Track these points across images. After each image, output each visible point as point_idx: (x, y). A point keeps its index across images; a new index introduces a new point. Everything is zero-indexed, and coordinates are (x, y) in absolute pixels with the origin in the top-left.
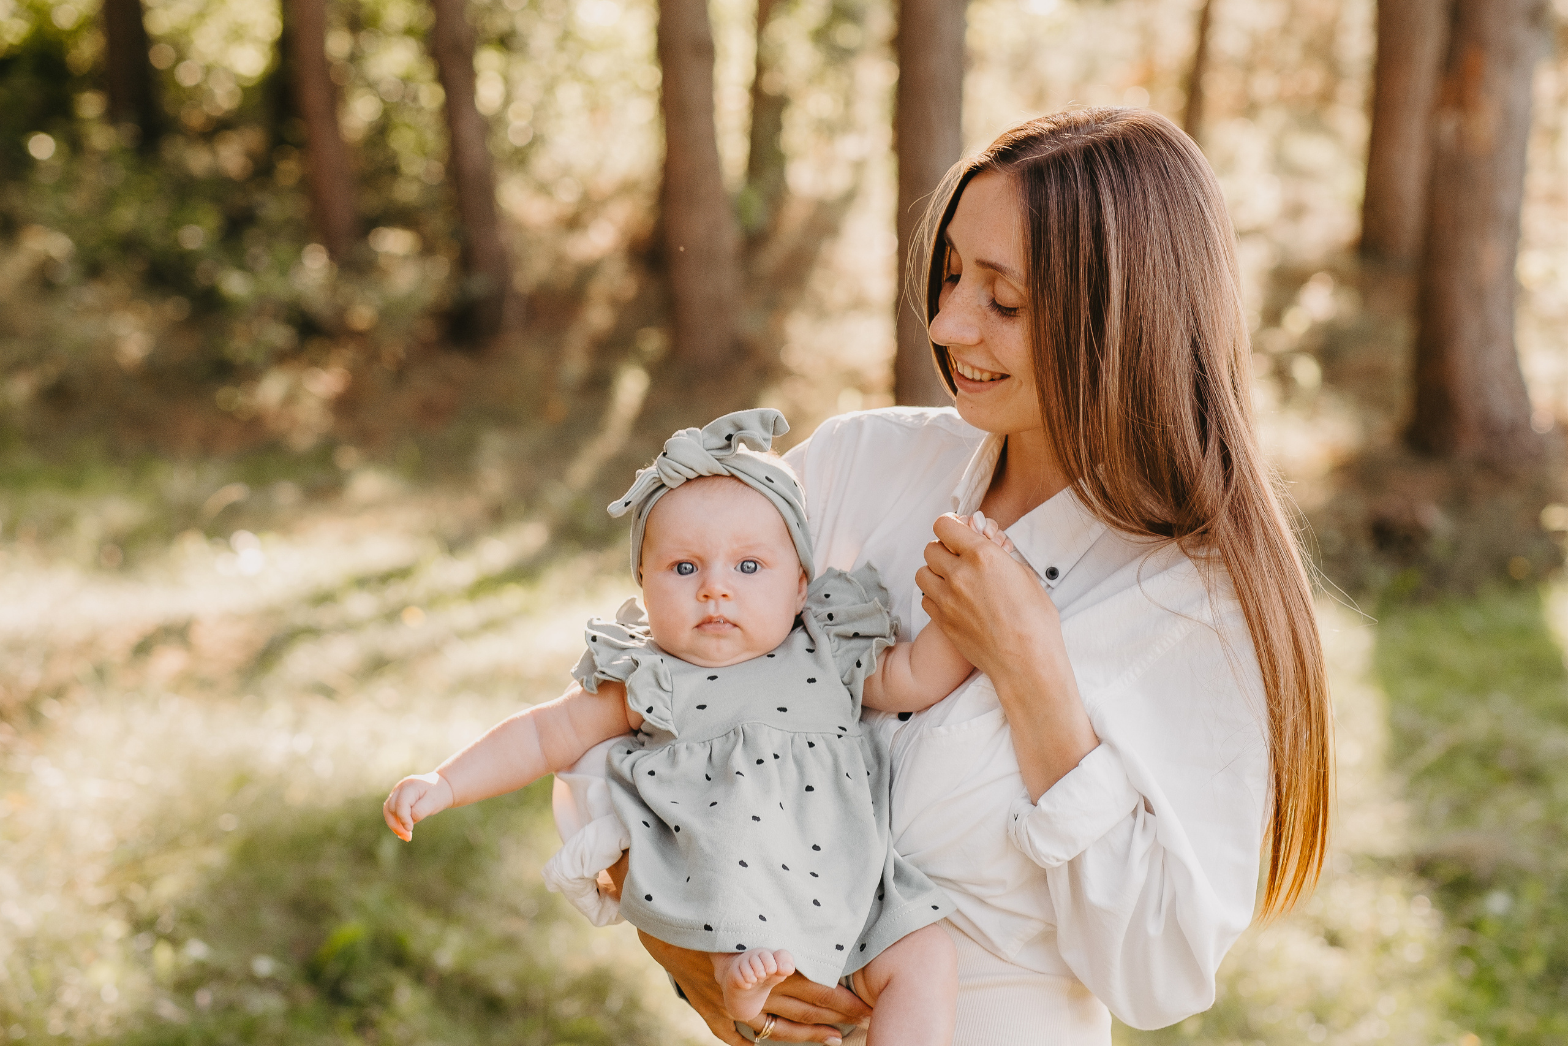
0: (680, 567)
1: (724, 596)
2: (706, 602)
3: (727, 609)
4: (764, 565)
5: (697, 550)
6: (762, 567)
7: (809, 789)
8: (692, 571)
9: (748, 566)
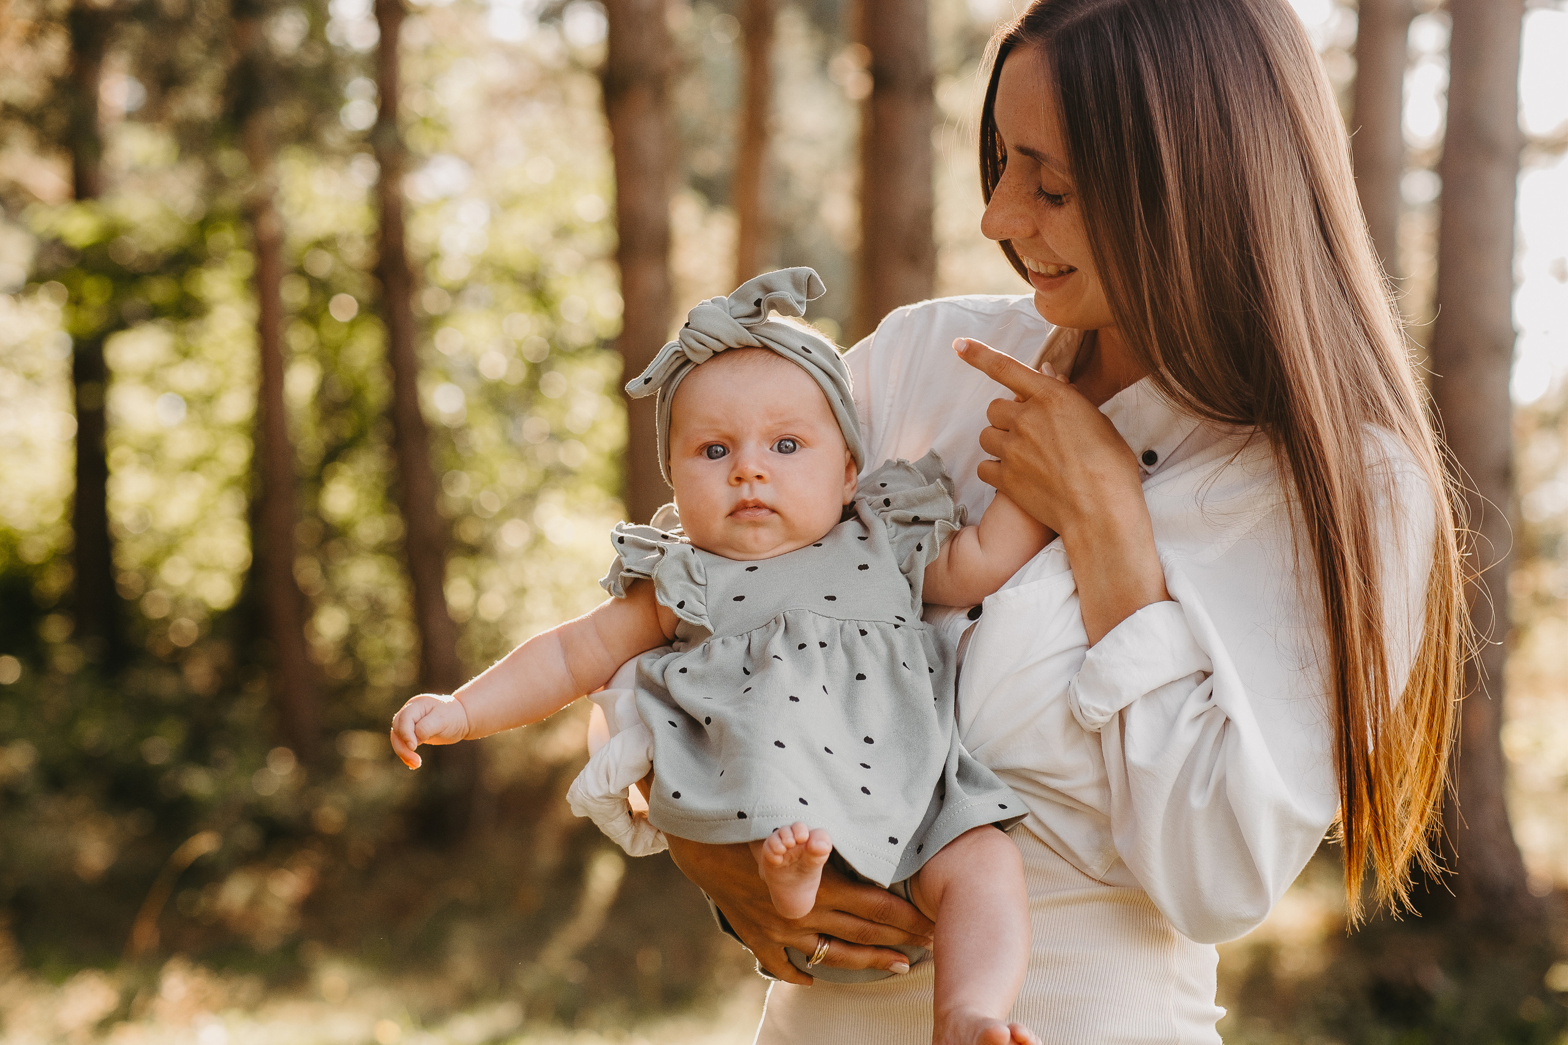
0: (711, 451)
1: (759, 477)
2: (739, 485)
3: (763, 493)
4: (803, 443)
5: (726, 429)
6: (802, 446)
7: (861, 677)
8: (724, 454)
9: (787, 445)
